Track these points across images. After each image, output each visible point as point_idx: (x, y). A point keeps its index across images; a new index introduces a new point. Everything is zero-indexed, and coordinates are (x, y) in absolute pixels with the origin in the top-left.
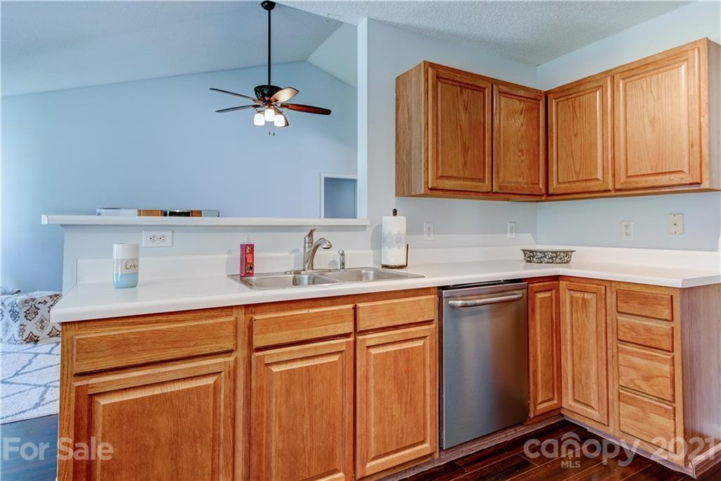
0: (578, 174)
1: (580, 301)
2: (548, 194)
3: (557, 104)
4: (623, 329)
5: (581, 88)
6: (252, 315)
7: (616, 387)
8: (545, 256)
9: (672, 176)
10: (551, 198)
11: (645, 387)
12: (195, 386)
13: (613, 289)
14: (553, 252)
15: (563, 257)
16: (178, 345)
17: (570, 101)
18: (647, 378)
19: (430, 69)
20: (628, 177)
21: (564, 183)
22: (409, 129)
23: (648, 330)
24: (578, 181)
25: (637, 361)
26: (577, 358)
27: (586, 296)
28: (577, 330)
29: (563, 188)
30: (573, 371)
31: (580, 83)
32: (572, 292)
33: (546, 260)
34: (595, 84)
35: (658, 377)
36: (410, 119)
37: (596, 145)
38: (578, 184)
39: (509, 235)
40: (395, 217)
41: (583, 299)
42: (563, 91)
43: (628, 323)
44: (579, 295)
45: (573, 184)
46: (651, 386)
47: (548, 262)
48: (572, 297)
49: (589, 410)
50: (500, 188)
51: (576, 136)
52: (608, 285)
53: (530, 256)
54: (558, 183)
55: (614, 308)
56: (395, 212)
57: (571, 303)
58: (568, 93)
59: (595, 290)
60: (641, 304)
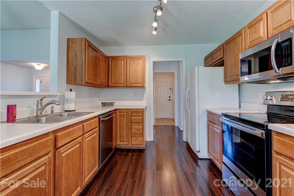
0: (117, 82)
1: (122, 115)
2: (108, 86)
3: (111, 61)
4: (133, 120)
5: (118, 58)
6: (55, 134)
7: (131, 134)
8: (109, 104)
9: (139, 84)
10: (109, 87)
11: (137, 132)
12: (38, 172)
13: (131, 111)
14: (111, 103)
15: (112, 104)
16: (32, 155)
17: (115, 61)
18: (138, 130)
19: (86, 41)
20: (130, 83)
21: (113, 83)
22: (76, 59)
23: (138, 119)
24: (117, 83)
25: (136, 127)
26: (121, 130)
27: (124, 113)
28: (121, 123)
29: (113, 85)
30: (120, 134)
31: (118, 57)
32: (120, 113)
33: (109, 105)
34: (122, 58)
35: (140, 129)
36: (76, 56)
37: (122, 74)
38: (117, 84)
39: (94, 98)
40: (71, 92)
41: (123, 114)
42: (113, 58)
43: (134, 118)
44: (122, 113)
45: (116, 84)
46: (138, 132)
47: (110, 106)
48: (120, 114)
49: (124, 143)
50: (100, 83)
51: (117, 71)
52: (129, 110)
53: (104, 105)
54: (111, 83)
55: (130, 115)
56: (71, 90)
57: (120, 116)
58: (115, 58)
59: (126, 112)
60: (137, 113)
